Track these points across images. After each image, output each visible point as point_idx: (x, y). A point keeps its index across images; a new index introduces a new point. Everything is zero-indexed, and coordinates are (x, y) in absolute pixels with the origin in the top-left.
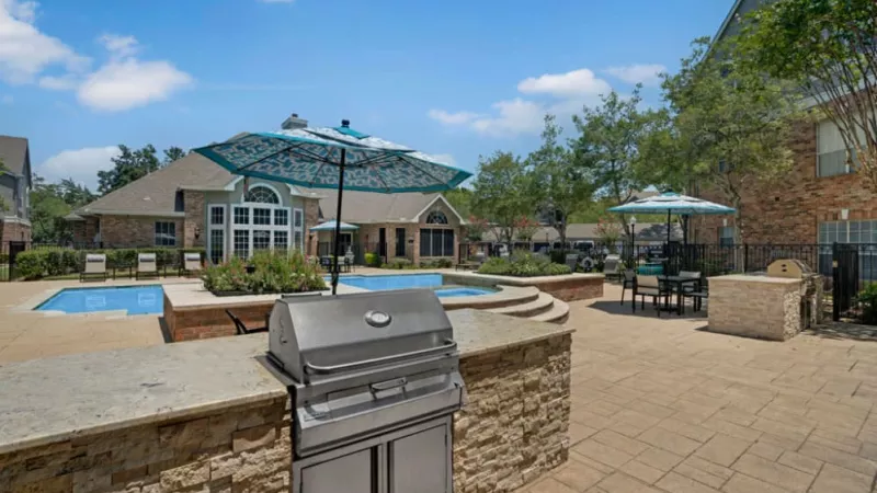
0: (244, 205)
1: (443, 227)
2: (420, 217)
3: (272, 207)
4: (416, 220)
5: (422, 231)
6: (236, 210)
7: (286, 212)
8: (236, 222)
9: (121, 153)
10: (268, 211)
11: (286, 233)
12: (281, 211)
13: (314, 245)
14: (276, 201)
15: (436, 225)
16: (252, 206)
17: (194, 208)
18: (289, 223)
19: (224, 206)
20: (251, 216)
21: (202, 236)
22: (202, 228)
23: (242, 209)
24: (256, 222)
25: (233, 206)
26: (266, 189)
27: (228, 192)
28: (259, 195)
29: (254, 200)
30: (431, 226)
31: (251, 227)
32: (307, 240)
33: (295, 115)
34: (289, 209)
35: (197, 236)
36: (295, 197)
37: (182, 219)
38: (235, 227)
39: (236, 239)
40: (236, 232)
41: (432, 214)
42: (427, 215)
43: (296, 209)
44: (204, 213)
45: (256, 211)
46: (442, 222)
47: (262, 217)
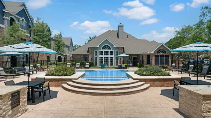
0: (102, 50)
1: (164, 54)
2: (154, 52)
3: (109, 50)
4: (153, 52)
5: (155, 56)
6: (100, 52)
7: (113, 52)
8: (100, 55)
9: (89, 38)
10: (108, 52)
11: (113, 57)
12: (111, 51)
13: (122, 61)
14: (110, 49)
15: (161, 54)
16: (104, 50)
17: (91, 52)
18: (114, 55)
19: (97, 51)
20: (104, 53)
21: (93, 59)
22: (92, 57)
23: (101, 51)
24: (105, 55)
25: (99, 51)
26: (107, 46)
27: (98, 47)
28: (106, 47)
29: (104, 49)
30: (159, 54)
31: (104, 56)
32: (120, 59)
33: (121, 24)
34: (114, 51)
35: (92, 59)
36: (115, 47)
37: (89, 54)
38: (100, 56)
39: (100, 59)
40: (100, 57)
41: (159, 50)
42: (157, 51)
43: (115, 51)
44: (93, 53)
45: (105, 52)
46: (164, 53)
47: (106, 53)
